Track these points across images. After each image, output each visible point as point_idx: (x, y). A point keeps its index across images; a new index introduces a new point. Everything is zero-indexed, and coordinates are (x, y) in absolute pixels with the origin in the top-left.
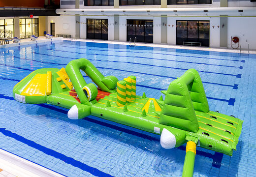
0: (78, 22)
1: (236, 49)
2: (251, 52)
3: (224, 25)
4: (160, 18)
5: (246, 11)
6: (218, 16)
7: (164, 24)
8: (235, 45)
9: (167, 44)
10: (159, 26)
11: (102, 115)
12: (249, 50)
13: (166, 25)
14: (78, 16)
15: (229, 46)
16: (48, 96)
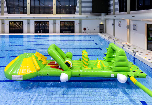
0: (3, 23)
1: (85, 33)
2: (92, 34)
3: (80, 23)
4: (52, 20)
5: (89, 17)
6: (78, 19)
7: (54, 23)
8: (84, 31)
9: (56, 33)
10: (52, 24)
11: (80, 75)
12: (91, 33)
13: (55, 24)
14: (3, 20)
15: (82, 32)
16: (38, 71)
